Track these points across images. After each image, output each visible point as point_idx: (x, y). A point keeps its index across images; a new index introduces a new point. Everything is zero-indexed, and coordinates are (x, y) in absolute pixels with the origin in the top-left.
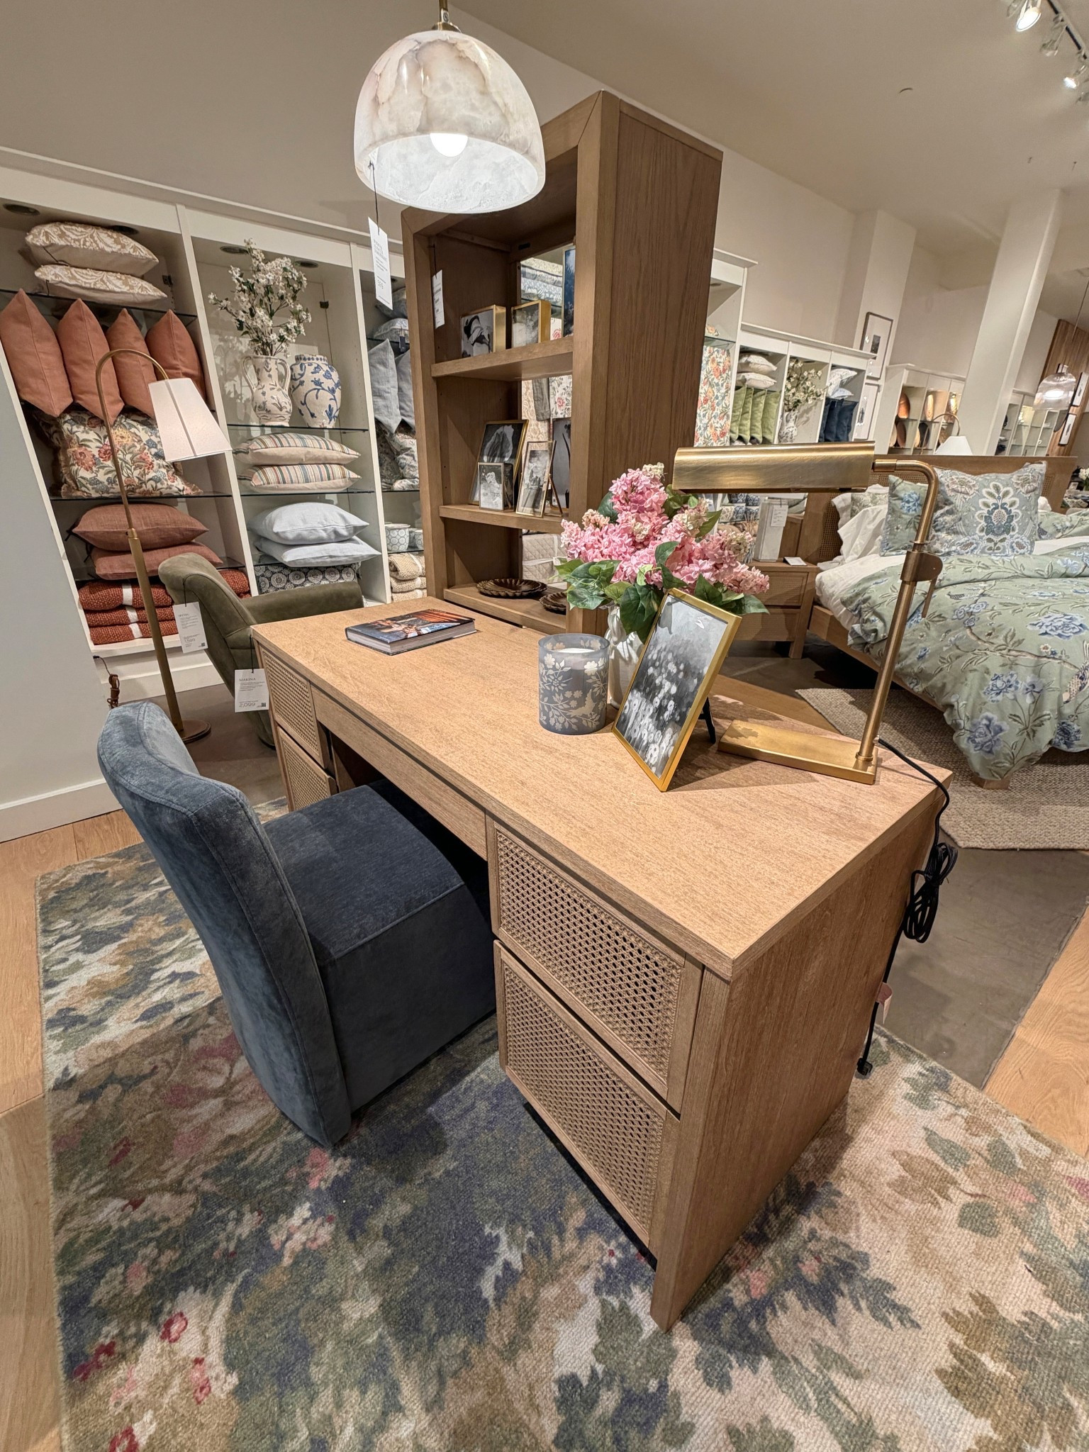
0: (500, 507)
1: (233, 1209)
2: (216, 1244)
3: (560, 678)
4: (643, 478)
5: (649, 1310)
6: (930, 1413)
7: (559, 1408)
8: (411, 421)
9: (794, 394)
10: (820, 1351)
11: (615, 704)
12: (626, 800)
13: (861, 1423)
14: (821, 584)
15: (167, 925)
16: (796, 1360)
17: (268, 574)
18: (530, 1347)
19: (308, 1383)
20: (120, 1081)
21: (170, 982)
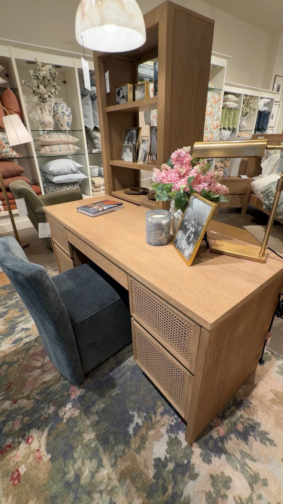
0: (132, 161)
1: (46, 404)
2: (41, 415)
3: (153, 226)
4: (183, 152)
5: (184, 439)
6: (279, 473)
7: (154, 468)
8: (98, 126)
9: (245, 110)
10: (242, 452)
11: (173, 235)
12: (176, 270)
13: (255, 475)
14: (254, 185)
15: (19, 312)
16: (234, 455)
17: (48, 186)
18: (145, 449)
19: (73, 458)
20: (7, 363)
21: (21, 331)
